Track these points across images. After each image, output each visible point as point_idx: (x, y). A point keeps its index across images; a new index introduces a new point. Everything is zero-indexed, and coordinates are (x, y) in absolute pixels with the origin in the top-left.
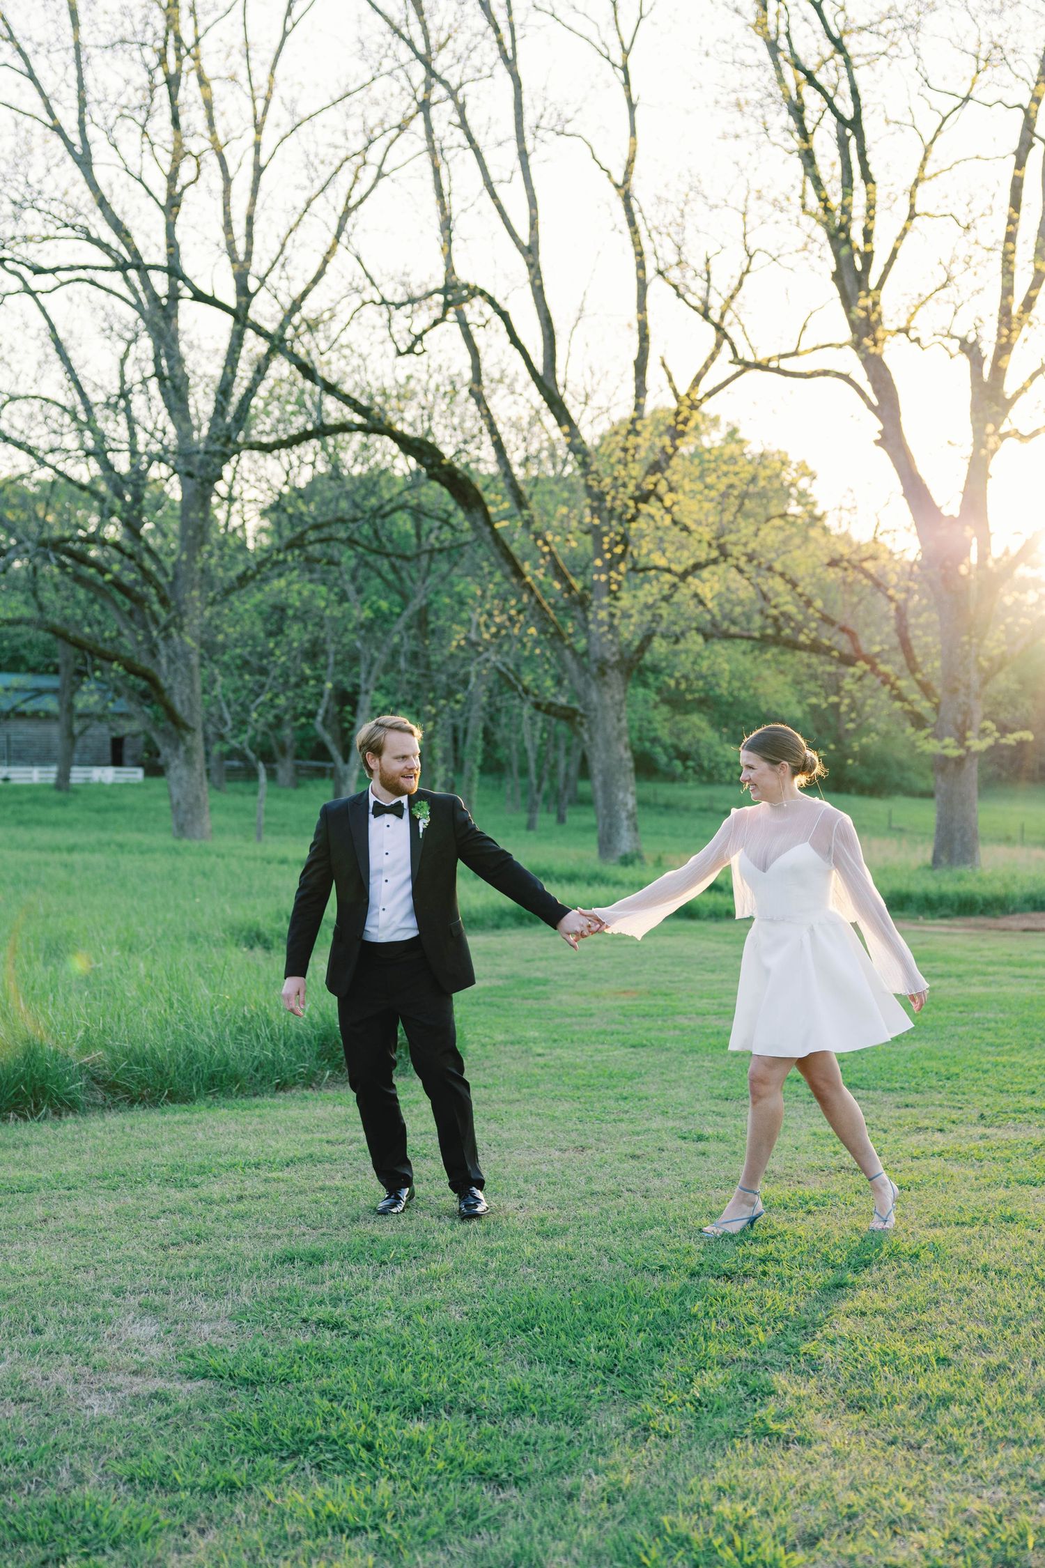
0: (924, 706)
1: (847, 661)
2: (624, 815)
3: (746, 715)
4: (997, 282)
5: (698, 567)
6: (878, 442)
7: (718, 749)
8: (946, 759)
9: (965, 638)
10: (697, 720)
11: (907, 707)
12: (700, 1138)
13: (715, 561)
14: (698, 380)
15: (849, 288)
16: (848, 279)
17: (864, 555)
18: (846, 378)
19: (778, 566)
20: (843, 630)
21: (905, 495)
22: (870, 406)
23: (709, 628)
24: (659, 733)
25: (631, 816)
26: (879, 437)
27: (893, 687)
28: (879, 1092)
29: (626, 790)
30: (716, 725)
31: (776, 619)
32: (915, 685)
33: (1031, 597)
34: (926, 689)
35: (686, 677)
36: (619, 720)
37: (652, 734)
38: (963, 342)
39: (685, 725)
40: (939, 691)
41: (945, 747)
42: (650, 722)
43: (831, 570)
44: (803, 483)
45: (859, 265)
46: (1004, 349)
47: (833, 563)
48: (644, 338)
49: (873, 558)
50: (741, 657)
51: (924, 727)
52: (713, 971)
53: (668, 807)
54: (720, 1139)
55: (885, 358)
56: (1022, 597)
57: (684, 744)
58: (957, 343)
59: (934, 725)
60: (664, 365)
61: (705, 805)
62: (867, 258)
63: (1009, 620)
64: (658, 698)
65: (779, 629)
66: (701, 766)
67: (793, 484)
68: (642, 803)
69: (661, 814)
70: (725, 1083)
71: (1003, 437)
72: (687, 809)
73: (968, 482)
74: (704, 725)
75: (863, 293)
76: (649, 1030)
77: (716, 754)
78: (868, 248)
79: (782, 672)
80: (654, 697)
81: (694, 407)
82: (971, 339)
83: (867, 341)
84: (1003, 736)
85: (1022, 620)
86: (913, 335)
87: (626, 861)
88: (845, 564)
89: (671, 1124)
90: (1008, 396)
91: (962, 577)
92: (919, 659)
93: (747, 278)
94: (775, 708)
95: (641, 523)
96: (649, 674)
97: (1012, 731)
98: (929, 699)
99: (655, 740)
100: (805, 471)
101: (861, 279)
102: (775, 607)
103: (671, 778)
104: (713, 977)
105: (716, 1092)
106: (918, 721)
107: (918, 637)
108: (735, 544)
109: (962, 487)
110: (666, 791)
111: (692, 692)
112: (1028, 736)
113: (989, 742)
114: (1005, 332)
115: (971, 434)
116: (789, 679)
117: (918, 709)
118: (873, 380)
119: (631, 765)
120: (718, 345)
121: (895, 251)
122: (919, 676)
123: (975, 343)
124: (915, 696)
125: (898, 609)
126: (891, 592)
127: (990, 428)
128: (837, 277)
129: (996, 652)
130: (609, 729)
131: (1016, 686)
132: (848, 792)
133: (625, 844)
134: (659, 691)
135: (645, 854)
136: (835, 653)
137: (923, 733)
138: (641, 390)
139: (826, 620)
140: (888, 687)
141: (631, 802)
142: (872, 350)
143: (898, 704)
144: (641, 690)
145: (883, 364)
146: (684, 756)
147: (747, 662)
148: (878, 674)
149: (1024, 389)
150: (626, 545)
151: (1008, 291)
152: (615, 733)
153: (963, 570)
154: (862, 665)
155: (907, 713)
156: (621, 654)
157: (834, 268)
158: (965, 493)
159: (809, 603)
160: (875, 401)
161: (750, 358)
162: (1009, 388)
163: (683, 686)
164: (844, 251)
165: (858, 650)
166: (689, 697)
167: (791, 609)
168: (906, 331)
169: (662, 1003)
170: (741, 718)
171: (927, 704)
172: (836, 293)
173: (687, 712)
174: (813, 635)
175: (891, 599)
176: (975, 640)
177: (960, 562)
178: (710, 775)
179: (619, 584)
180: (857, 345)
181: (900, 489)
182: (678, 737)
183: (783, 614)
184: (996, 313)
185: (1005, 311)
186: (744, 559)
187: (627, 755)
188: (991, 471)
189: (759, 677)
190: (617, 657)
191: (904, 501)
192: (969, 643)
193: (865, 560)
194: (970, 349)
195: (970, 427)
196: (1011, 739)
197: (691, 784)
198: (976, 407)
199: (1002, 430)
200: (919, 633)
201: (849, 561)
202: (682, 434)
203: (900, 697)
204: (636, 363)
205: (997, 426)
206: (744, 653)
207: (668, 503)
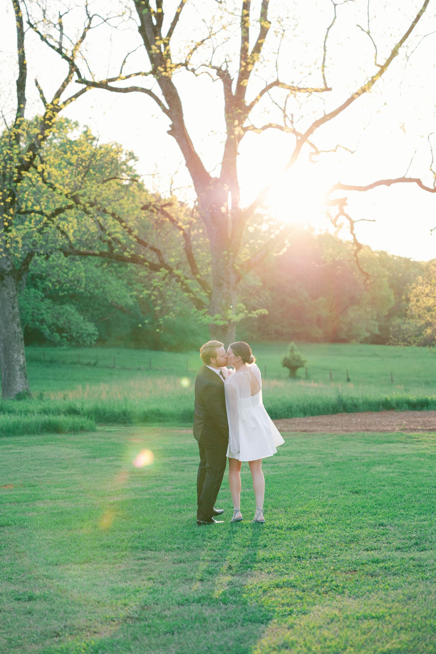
0: (203, 295)
1: (154, 268)
2: (18, 368)
3: (99, 304)
4: (239, 33)
5: (59, 211)
6: (169, 132)
7: (82, 325)
8: (216, 326)
9: (225, 253)
10: (69, 308)
11: (192, 296)
12: (31, 599)
13: (70, 207)
14: (58, 95)
15: (149, 37)
16: (148, 30)
17: (163, 203)
18: (149, 92)
19: (109, 209)
20: (153, 249)
21: (187, 165)
22: (164, 110)
23: (68, 249)
24: (45, 316)
25: (22, 369)
26: (170, 129)
27: (182, 283)
28: (163, 552)
29: (19, 352)
30: (80, 310)
31: (110, 243)
32: (196, 282)
33: (264, 227)
34: (203, 285)
35: (59, 282)
36: (13, 308)
37: (41, 317)
38: (219, 70)
39: (61, 311)
40: (211, 286)
41: (216, 319)
42: (38, 310)
43: (143, 211)
44: (131, 163)
45: (155, 22)
46: (244, 74)
47: (145, 208)
48: (23, 67)
49: (170, 204)
50: (95, 269)
51: (203, 308)
52: (66, 468)
53: (52, 362)
54: (44, 598)
55: (173, 80)
56: (259, 227)
57: (61, 322)
58: (215, 71)
59: (208, 307)
60: (37, 84)
61: (75, 360)
62: (160, 17)
63: (252, 241)
64: (43, 295)
65: (112, 249)
66: (71, 336)
67: (124, 163)
68: (30, 360)
69: (48, 366)
70: (58, 552)
71: (245, 130)
72: (64, 363)
73: (225, 157)
74: (73, 311)
75: (158, 38)
76: (15, 512)
77: (81, 329)
78: (160, 11)
79: (120, 278)
80: (40, 294)
81: (56, 109)
82: (224, 69)
83: (160, 69)
84: (250, 312)
85: (259, 241)
86: (189, 67)
87: (20, 397)
88: (151, 207)
89: (12, 588)
90: (247, 104)
91: (223, 215)
92: (199, 266)
93: (88, 32)
94: (116, 300)
95: (25, 184)
96: (37, 280)
97: (255, 309)
98: (206, 292)
99: (42, 321)
100: (132, 156)
101: (157, 30)
102: (109, 235)
103: (53, 344)
104: (65, 472)
105: (50, 559)
106: (200, 305)
107: (198, 253)
108: (82, 196)
109: (221, 160)
110: (51, 352)
111: (63, 291)
112: (265, 312)
113: (242, 316)
114: (244, 64)
115: (225, 126)
116: (125, 282)
117: (198, 297)
118: (165, 94)
119: (22, 336)
120: (71, 72)
121: (177, 15)
122: (198, 276)
123: (226, 71)
124: (196, 289)
125: (185, 235)
126: (180, 224)
127: (236, 122)
128: (141, 30)
129: (244, 260)
130: (7, 313)
131: (260, 284)
132: (163, 350)
133: (19, 385)
134: (44, 290)
135: (32, 392)
136: (147, 263)
137: (202, 312)
138: (22, 99)
139: (141, 242)
140: (180, 283)
141: (22, 359)
142: (164, 74)
143: (186, 294)
144: (33, 290)
145: (171, 84)
146: (60, 330)
147: (98, 272)
148: (175, 276)
149: (257, 100)
150: (14, 197)
151: (245, 39)
152: (11, 316)
153: (223, 210)
154: (163, 271)
155: (192, 299)
156: (13, 266)
157: (140, 25)
158: (223, 164)
159: (130, 232)
160: (168, 107)
161: (89, 79)
162: (248, 99)
163: (57, 287)
164: (145, 11)
165: (162, 261)
166: (61, 294)
167: (119, 236)
168: (186, 65)
169: (28, 492)
170: (96, 306)
171: (204, 294)
172: (142, 41)
173: (62, 303)
174: (133, 252)
175: (180, 228)
176: (231, 254)
177: (222, 205)
178: (78, 342)
179: (10, 222)
180: (154, 72)
181: (184, 162)
182: (57, 319)
183: (115, 239)
184: (238, 52)
185: (244, 50)
186: (87, 205)
187: (19, 330)
188: (239, 150)
189: (107, 281)
190: (11, 268)
191: (187, 169)
192: (228, 255)
193: (165, 205)
194: (224, 75)
195: (225, 123)
196: (255, 314)
197: (65, 347)
198: (228, 110)
199: (245, 125)
200: (198, 250)
201: (154, 206)
202: (49, 127)
203: (187, 290)
204: (18, 82)
205: (241, 123)
206: (96, 266)
207: (40, 170)
